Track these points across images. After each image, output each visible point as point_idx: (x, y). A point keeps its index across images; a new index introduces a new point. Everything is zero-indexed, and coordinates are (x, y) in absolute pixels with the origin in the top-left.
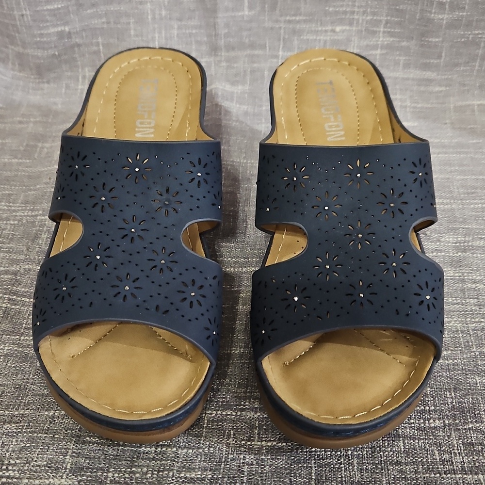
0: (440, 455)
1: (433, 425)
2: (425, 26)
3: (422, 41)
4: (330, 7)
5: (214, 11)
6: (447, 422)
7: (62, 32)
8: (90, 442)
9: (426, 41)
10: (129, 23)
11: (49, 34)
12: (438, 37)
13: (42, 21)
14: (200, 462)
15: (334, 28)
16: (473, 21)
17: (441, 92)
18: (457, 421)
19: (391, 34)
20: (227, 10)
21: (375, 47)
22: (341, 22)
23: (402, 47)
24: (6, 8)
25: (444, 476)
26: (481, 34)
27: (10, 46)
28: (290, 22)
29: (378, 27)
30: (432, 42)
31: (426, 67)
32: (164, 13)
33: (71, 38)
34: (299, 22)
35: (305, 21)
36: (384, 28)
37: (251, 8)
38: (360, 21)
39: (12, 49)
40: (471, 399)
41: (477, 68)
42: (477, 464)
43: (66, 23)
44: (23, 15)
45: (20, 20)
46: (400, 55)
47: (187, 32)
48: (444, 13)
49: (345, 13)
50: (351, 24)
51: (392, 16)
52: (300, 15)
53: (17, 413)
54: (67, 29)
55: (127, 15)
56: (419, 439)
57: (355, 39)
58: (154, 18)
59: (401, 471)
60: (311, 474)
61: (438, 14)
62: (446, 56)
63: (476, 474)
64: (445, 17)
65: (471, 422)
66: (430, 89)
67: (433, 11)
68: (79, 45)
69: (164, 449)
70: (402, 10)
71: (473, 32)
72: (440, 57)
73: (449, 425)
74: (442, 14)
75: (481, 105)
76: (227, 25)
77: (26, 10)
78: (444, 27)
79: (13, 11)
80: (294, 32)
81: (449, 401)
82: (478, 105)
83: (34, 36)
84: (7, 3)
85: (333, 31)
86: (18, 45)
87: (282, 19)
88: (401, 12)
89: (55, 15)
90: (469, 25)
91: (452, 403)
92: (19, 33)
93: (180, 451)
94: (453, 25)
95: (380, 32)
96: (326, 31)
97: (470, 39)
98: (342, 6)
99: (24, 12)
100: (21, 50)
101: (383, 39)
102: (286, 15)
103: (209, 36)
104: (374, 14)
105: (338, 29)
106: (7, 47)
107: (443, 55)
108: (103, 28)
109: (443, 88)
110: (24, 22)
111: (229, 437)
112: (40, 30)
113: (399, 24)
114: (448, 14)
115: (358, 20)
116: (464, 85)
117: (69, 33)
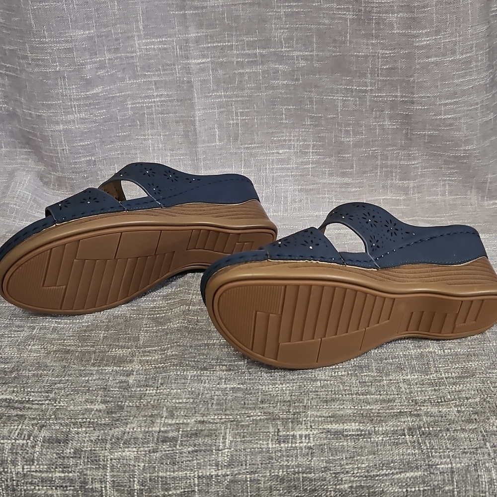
0: (343, 387)
1: (340, 374)
2: (339, 147)
3: (339, 157)
4: (274, 137)
5: (196, 143)
6: (350, 373)
7: (90, 160)
8: (112, 391)
9: (342, 157)
10: (137, 154)
11: (81, 162)
12: (349, 154)
13: (77, 153)
14: (185, 395)
15: (278, 151)
16: (370, 141)
17: (356, 191)
18: (356, 372)
19: (318, 154)
20: (204, 142)
21: (308, 163)
22: (283, 147)
23: (326, 162)
24: (52, 146)
25: (345, 396)
26: (376, 150)
27: (53, 173)
28: (247, 148)
29: (308, 149)
30: (345, 157)
31: (344, 175)
32: (160, 145)
33: (96, 165)
34: (253, 148)
35: (258, 147)
36: (312, 149)
37: (220, 140)
38: (296, 146)
39: (53, 174)
40: (366, 361)
41: (379, 174)
42: (367, 391)
43: (92, 155)
44: (63, 150)
45: (61, 153)
46: (325, 167)
47: (177, 158)
48: (350, 137)
49: (285, 140)
50: (290, 148)
51: (317, 142)
52: (255, 143)
53: (64, 379)
54: (93, 159)
55: (136, 149)
56: (330, 381)
57: (293, 158)
58: (154, 150)
59: (317, 395)
60: (258, 399)
61: (346, 138)
62: (356, 166)
63: (366, 395)
64: (351, 140)
65: (366, 372)
66: (349, 190)
67: (343, 136)
68: (101, 170)
69: (162, 391)
70: (322, 137)
71: (372, 149)
72: (352, 167)
73: (351, 374)
74: (348, 138)
75: (385, 199)
76: (205, 153)
77: (66, 147)
78: (351, 146)
79: (57, 147)
80: (251, 155)
81: (352, 363)
82: (383, 199)
83: (71, 164)
84: (53, 142)
85: (278, 153)
86: (58, 171)
87: (242, 146)
88: (322, 139)
89: (85, 149)
90: (367, 144)
91: (354, 364)
92: (60, 162)
93: (172, 391)
94: (357, 145)
95: (310, 152)
96: (273, 153)
97: (370, 154)
98: (283, 136)
99: (64, 148)
100: (60, 174)
101: (312, 157)
102: (245, 144)
103: (193, 160)
104: (304, 141)
105: (281, 152)
106: (50, 174)
107: (354, 165)
108: (118, 158)
109: (358, 189)
110: (64, 154)
111: (205, 383)
112: (74, 159)
113: (321, 146)
114: (353, 138)
115: (294, 145)
116: (372, 186)
117: (95, 161)
